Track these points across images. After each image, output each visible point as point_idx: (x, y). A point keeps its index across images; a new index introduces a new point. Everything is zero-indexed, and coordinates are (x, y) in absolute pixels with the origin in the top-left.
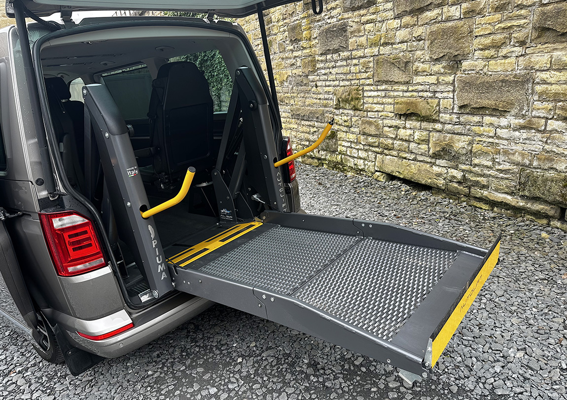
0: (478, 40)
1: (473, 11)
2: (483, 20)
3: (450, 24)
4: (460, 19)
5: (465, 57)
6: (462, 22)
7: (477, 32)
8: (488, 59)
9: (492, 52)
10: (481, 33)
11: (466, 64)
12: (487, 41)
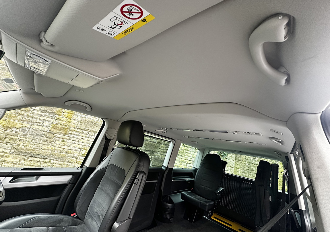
0: (159, 150)
1: (160, 143)
2: (162, 146)
3: (153, 143)
4: (155, 143)
5: (156, 152)
6: (156, 144)
7: (160, 147)
8: (161, 154)
9: (163, 153)
10: (161, 148)
11: (155, 154)
12: (162, 151)
